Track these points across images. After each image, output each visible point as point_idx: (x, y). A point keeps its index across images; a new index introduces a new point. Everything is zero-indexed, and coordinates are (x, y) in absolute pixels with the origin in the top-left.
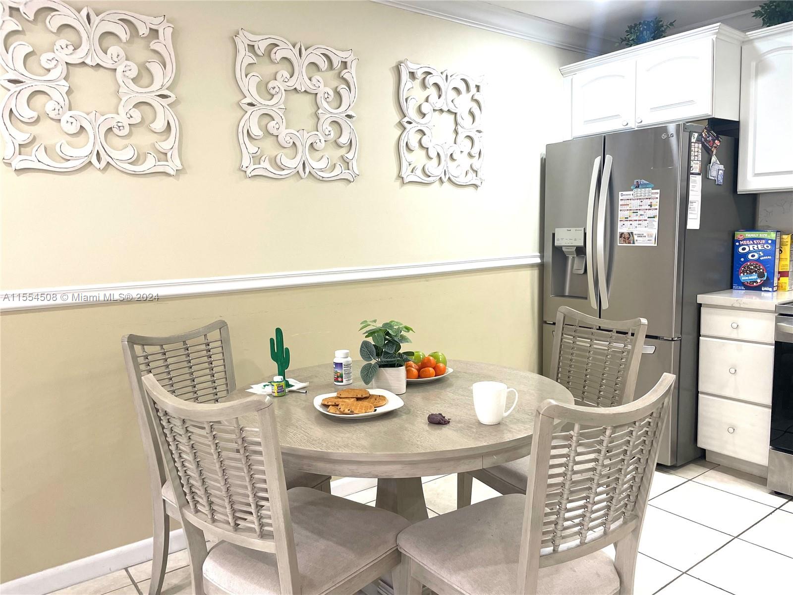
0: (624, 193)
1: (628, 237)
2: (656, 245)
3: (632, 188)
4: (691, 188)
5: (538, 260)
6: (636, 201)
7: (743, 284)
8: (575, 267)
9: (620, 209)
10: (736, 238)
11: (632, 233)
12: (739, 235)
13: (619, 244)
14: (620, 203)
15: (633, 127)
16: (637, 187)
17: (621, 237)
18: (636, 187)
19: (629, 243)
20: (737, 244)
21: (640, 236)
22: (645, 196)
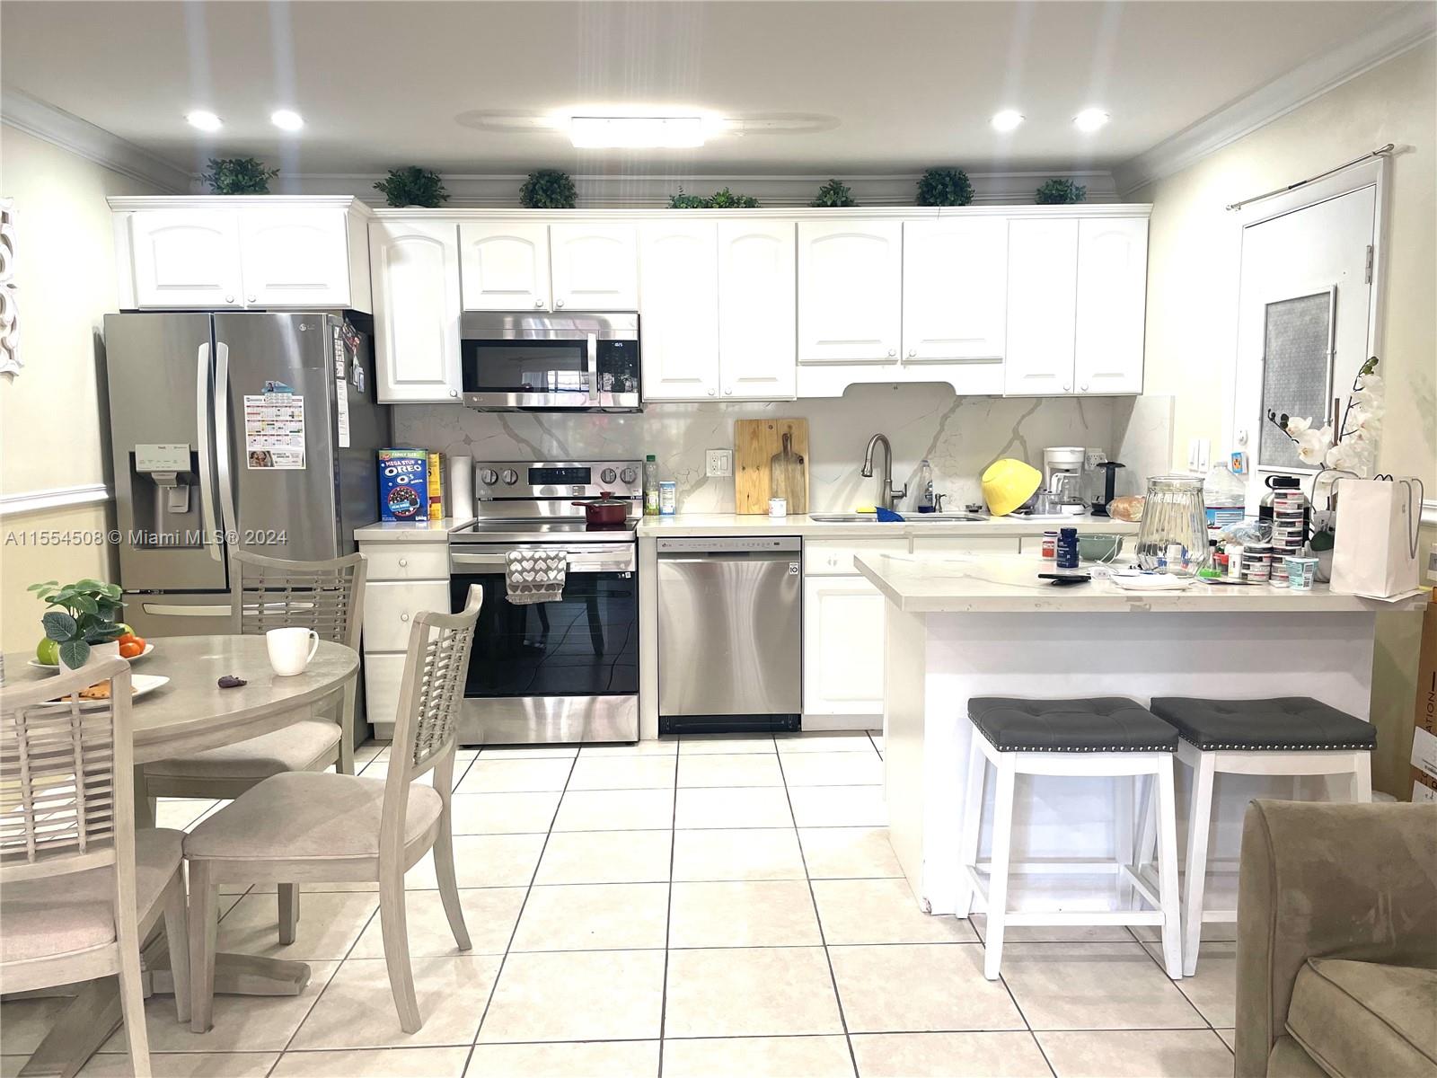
0: (251, 397)
1: (263, 458)
2: (305, 468)
3: (263, 391)
4: (339, 396)
5: (104, 495)
6: (269, 409)
7: (394, 514)
8: (171, 502)
9: (246, 419)
10: (380, 459)
11: (268, 452)
12: (384, 454)
13: (249, 468)
14: (247, 410)
15: (242, 305)
16: (271, 390)
17: (252, 457)
18: (269, 391)
19: (265, 466)
20: (383, 465)
21: (280, 456)
22: (283, 403)
